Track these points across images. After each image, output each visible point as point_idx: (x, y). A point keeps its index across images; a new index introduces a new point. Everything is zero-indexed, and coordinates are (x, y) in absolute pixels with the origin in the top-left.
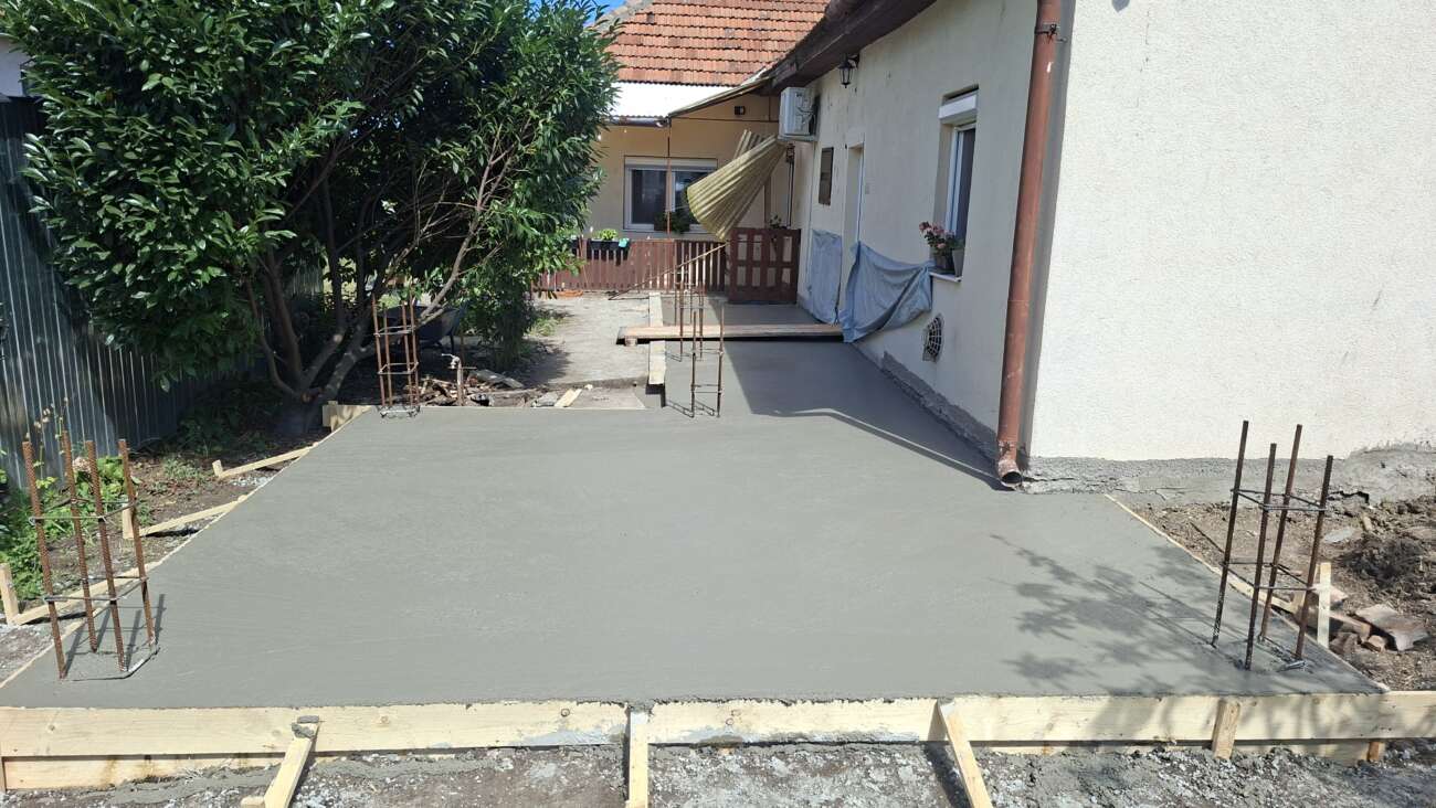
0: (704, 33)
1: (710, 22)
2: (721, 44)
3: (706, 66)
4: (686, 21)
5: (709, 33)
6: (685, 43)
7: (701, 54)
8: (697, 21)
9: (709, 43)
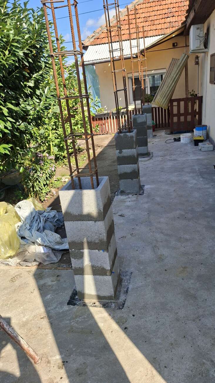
0: (159, 12)
1: (161, 7)
2: (166, 16)
3: (159, 27)
4: (151, 9)
5: (161, 12)
6: (151, 19)
7: (157, 22)
8: (156, 8)
9: (161, 17)
